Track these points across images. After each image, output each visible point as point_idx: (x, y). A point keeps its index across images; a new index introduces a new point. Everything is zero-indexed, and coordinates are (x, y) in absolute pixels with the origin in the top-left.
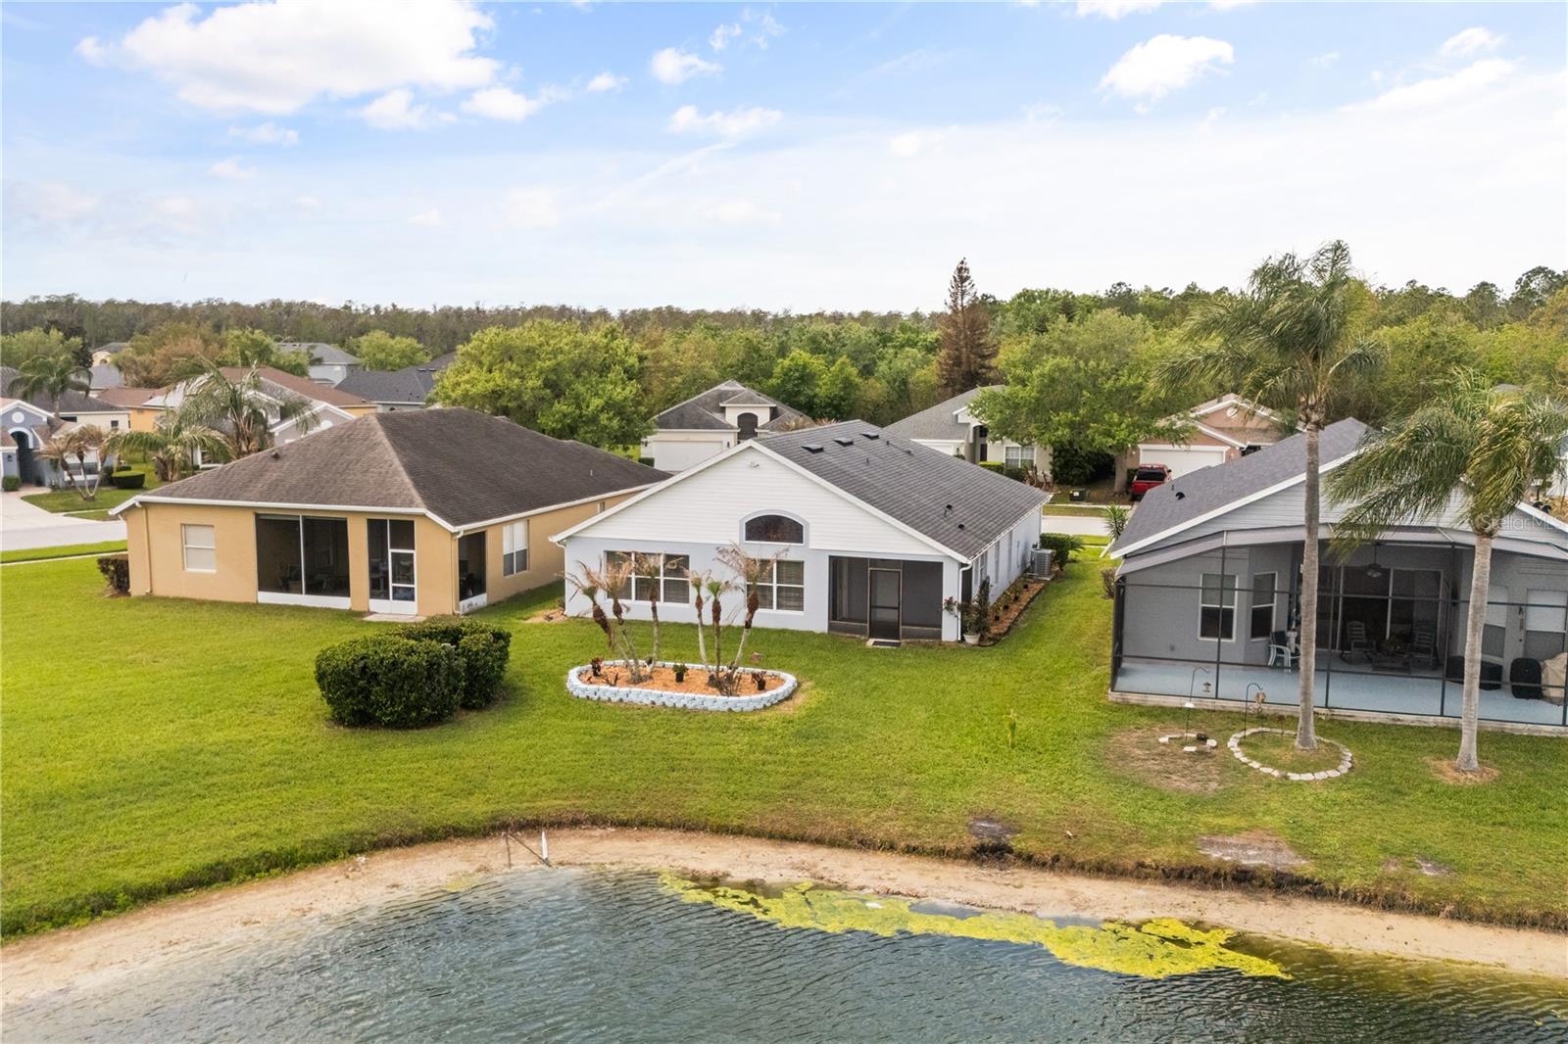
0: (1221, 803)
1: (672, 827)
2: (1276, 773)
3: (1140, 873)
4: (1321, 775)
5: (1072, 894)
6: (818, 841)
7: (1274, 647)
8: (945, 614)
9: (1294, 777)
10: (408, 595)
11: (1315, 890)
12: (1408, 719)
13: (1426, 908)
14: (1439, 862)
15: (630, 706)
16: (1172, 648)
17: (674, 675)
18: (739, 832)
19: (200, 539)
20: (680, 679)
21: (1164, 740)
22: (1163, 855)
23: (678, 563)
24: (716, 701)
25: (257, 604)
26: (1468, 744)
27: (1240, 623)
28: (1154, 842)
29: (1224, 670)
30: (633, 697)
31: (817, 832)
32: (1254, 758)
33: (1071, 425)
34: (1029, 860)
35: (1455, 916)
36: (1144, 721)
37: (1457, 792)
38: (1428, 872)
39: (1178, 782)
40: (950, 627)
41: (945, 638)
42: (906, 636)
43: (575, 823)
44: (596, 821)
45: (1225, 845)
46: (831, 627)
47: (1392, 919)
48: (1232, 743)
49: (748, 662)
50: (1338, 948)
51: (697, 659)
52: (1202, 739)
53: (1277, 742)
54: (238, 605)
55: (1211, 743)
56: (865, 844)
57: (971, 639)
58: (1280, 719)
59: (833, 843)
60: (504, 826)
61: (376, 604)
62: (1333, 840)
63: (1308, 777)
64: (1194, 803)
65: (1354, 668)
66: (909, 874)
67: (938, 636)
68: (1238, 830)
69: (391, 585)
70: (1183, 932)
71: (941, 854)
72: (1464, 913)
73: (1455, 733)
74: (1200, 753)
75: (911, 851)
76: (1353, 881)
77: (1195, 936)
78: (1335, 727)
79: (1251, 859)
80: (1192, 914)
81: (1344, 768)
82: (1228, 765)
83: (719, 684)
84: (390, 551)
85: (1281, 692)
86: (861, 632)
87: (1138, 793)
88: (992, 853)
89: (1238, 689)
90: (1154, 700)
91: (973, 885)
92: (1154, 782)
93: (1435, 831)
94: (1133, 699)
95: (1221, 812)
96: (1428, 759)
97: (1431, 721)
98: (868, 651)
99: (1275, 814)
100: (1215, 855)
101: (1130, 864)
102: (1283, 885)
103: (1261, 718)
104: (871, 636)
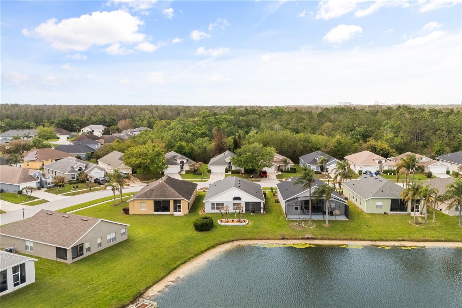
0: (304, 231)
1: (248, 239)
2: (308, 227)
3: (299, 239)
4: (313, 227)
5: (293, 242)
6: (265, 239)
7: (303, 211)
8: (261, 209)
9: (310, 227)
10: (180, 211)
11: (315, 239)
12: (320, 219)
13: (326, 239)
14: (326, 235)
15: (230, 226)
16: (291, 212)
17: (232, 221)
18: (256, 239)
19: (143, 205)
20: (233, 221)
21: (295, 224)
22: (300, 237)
23: (223, 204)
24: (239, 224)
25: (154, 214)
26: (327, 222)
27: (299, 208)
28: (299, 236)
29: (300, 215)
30: (230, 224)
31: (265, 238)
32: (305, 226)
33: (252, 166)
34: (287, 239)
35: (328, 240)
36: (291, 222)
37: (326, 228)
38: (325, 236)
39: (298, 229)
40: (262, 211)
41: (261, 212)
42: (256, 212)
43: (237, 240)
44: (240, 240)
45: (306, 235)
46: (245, 212)
47: (323, 241)
48: (302, 224)
49: (242, 218)
50: (319, 244)
51: (235, 218)
52: (299, 224)
53: (307, 224)
54: (150, 215)
55: (300, 224)
56: (270, 239)
57: (265, 212)
58: (307, 221)
59: (266, 239)
60: (230, 241)
61: (174, 213)
62: (316, 234)
63: (311, 227)
64: (301, 231)
65: (315, 214)
66: (276, 241)
67: (260, 212)
68: (306, 234)
69: (177, 210)
70: (305, 244)
71: (278, 239)
72: (329, 239)
73: (325, 221)
74: (299, 225)
75: (275, 239)
76: (319, 237)
77: (306, 244)
78: (314, 221)
79: (309, 236)
80: (304, 242)
81: (315, 226)
82: (303, 226)
83: (239, 222)
84: (177, 205)
85: (307, 217)
86: (250, 212)
87: (295, 231)
88: (283, 239)
89: (302, 217)
90: (292, 219)
91: (283, 242)
92: (296, 229)
93: (325, 232)
94: (289, 219)
95: (304, 232)
96: (323, 224)
97: (322, 219)
98: (251, 215)
99: (309, 231)
100: (305, 236)
101: (297, 238)
102: (312, 239)
103: (305, 221)
104: (251, 213)
